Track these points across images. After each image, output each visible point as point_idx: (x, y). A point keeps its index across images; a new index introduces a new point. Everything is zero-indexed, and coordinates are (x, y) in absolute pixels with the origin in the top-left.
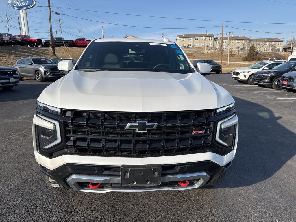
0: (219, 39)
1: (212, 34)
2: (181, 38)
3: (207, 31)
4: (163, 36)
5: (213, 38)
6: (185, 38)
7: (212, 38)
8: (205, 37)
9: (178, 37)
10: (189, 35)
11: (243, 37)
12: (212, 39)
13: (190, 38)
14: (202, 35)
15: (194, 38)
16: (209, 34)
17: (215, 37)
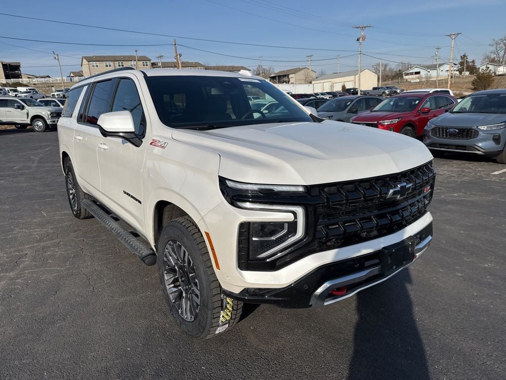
0: (160, 64)
1: (145, 57)
2: (91, 63)
3: (136, 51)
4: (57, 57)
5: (149, 63)
6: (98, 62)
7: (146, 63)
8: (135, 61)
9: (84, 60)
10: (104, 57)
11: (196, 63)
12: (147, 65)
13: (108, 63)
14: (129, 57)
15: (115, 62)
16: (141, 57)
17: (152, 62)
